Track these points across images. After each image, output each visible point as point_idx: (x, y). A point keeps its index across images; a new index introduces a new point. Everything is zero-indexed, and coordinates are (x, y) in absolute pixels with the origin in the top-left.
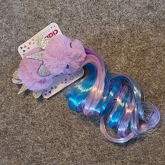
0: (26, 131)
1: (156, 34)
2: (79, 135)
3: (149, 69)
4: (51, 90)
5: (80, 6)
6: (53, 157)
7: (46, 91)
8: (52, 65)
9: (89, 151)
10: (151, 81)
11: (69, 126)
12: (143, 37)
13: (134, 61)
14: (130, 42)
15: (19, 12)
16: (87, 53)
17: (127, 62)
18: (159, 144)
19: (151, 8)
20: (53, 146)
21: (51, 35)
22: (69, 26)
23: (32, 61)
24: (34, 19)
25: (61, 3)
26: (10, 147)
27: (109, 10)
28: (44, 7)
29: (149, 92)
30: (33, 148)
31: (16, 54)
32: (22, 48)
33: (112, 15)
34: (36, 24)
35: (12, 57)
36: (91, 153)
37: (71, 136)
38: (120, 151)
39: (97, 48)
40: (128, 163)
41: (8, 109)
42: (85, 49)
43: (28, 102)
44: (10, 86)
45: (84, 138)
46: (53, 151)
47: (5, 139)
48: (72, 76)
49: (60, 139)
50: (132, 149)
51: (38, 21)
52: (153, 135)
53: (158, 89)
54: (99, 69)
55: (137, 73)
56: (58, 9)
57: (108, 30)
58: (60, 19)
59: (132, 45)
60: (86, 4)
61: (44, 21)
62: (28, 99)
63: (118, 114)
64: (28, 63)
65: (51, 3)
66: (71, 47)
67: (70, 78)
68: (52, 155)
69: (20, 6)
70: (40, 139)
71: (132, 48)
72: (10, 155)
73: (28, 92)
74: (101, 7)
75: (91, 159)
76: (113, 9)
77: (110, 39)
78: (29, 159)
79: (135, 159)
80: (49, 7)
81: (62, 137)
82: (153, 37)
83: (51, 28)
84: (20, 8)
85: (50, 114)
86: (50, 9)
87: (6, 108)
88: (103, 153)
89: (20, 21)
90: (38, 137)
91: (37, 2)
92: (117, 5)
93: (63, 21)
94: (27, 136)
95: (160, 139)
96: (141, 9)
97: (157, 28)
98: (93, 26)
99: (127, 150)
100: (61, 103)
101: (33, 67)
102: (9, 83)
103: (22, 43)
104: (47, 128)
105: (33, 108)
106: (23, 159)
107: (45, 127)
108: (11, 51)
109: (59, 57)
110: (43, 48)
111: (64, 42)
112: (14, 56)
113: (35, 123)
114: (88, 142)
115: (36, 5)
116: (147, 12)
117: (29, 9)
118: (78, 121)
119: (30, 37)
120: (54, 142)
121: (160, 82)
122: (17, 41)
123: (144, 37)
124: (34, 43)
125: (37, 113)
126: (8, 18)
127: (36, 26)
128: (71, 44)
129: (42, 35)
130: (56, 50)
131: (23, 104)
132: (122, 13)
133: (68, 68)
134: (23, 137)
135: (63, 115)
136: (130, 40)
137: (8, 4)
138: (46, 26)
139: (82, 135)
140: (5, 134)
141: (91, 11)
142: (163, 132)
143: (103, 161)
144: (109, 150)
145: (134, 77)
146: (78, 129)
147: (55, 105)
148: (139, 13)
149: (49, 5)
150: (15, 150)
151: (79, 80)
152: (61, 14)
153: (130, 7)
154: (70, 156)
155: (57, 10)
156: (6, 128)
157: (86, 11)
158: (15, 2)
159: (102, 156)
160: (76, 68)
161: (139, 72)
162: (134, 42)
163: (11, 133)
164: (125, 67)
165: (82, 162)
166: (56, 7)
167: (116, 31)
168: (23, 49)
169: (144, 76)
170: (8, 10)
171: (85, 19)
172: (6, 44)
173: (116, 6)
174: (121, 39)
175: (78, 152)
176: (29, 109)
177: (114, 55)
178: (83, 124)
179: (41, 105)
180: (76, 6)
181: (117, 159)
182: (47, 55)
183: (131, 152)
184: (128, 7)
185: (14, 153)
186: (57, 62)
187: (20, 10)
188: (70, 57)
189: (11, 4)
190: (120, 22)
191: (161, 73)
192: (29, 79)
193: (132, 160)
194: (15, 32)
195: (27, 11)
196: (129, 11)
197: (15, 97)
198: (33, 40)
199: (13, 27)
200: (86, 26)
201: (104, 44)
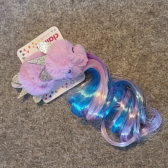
0: (25, 136)
1: (157, 39)
2: (79, 139)
3: (150, 74)
4: (51, 94)
5: (81, 10)
6: (53, 161)
7: (47, 95)
8: (54, 70)
9: (90, 155)
10: (152, 86)
11: (70, 130)
12: (144, 42)
13: (135, 66)
14: (131, 47)
15: (19, 15)
16: (88, 58)
17: (128, 67)
18: (159, 147)
19: (152, 14)
20: (54, 150)
21: (51, 39)
22: (70, 30)
23: (34, 66)
24: (33, 22)
25: (61, 6)
26: (9, 151)
27: (110, 15)
28: (44, 10)
29: (150, 96)
30: (32, 152)
31: (15, 57)
32: (22, 51)
33: (113, 20)
34: (36, 28)
35: (11, 61)
36: (91, 157)
37: (71, 140)
38: (121, 155)
39: (98, 53)
40: (128, 166)
41: (6, 113)
42: (87, 54)
43: (28, 106)
44: (9, 90)
45: (84, 142)
46: (54, 155)
47: (4, 144)
48: (73, 81)
49: (61, 143)
50: (133, 152)
51: (38, 25)
52: (153, 139)
53: (158, 93)
54: (102, 74)
55: (138, 78)
56: (59, 13)
57: (110, 34)
58: (61, 23)
59: (133, 50)
60: (87, 8)
61: (44, 25)
62: (27, 103)
63: (121, 119)
64: (29, 68)
65: (52, 6)
66: (73, 52)
67: (71, 82)
68: (52, 159)
69: (19, 9)
70: (40, 144)
71: (134, 53)
72: (9, 160)
73: (27, 96)
74: (103, 12)
75: (92, 163)
76: (114, 14)
77: (112, 43)
78: (29, 163)
79: (135, 162)
80: (49, 10)
81: (63, 141)
82: (154, 42)
83: (52, 31)
84: (19, 11)
85: (50, 118)
86: (50, 13)
87: (5, 113)
88: (103, 156)
89: (19, 24)
90: (38, 141)
91: (37, 5)
92: (119, 10)
93: (63, 25)
94: (27, 140)
95: (160, 143)
96: (142, 14)
97: (158, 34)
98: (94, 30)
99: (128, 153)
100: (61, 107)
101: (35, 72)
102: (8, 87)
103: (22, 46)
104: (47, 132)
105: (33, 112)
106: (22, 163)
107: (45, 132)
108: (9, 54)
109: (61, 62)
110: (45, 53)
111: (67, 47)
112: (13, 59)
113: (35, 128)
114: (88, 146)
115: (36, 8)
116: (149, 17)
117: (28, 12)
118: (79, 125)
119: (29, 41)
120: (54, 146)
121: (160, 87)
122: (16, 45)
123: (146, 42)
124: (33, 47)
125: (37, 117)
126: (7, 20)
127: (36, 30)
128: (73, 48)
129: (42, 39)
130: (58, 55)
131: (22, 108)
132: (123, 18)
133: (70, 73)
134: (22, 142)
135: (64, 119)
136: (132, 45)
137: (7, 7)
138: (46, 30)
139: (83, 139)
140: (4, 138)
141: (93, 16)
142: (164, 135)
143: (104, 165)
144: (110, 154)
145: (135, 82)
146: (79, 133)
147: (55, 109)
148: (140, 19)
149: (49, 8)
150: (14, 154)
151: (80, 84)
152: (61, 17)
153: (131, 12)
154: (70, 160)
155: (57, 13)
156: (5, 133)
157: (87, 15)
158: (14, 4)
159: (103, 160)
160: (78, 72)
161: (140, 77)
162: (136, 47)
163: (10, 137)
164: (126, 72)
165: (82, 165)
166: (56, 11)
167: (118, 35)
168: (22, 53)
169: (146, 81)
170: (7, 13)
171: (86, 24)
172: (5, 48)
173: (117, 10)
174: (123, 44)
175: (78, 156)
176: (28, 113)
177: (115, 60)
178: (83, 128)
179: (41, 109)
180: (77, 10)
181: (118, 162)
182: (49, 60)
183: (131, 155)
184: (129, 12)
185: (13, 157)
186: (60, 67)
187: (19, 13)
188: (73, 62)
189: (10, 7)
190: (122, 27)
191: (162, 78)
192: (30, 84)
193: (132, 163)
194: (14, 35)
195: (26, 14)
196: (130, 16)
197: (14, 101)
198: (33, 44)
199: (12, 30)
200: (87, 31)
201: (105, 48)
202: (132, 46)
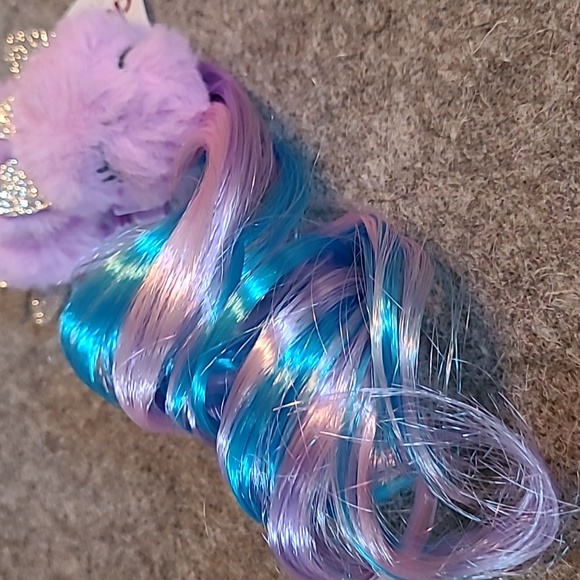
3: (532, 186)
10: (544, 262)
13: (454, 136)
14: (434, 24)
17: (419, 141)
59: (445, 40)
66: (121, 64)
71: (448, 58)
136: (438, 10)
161: (476, 202)
162: (458, 18)
164: (406, 174)
201: (315, 44)
202: (442, 15)
